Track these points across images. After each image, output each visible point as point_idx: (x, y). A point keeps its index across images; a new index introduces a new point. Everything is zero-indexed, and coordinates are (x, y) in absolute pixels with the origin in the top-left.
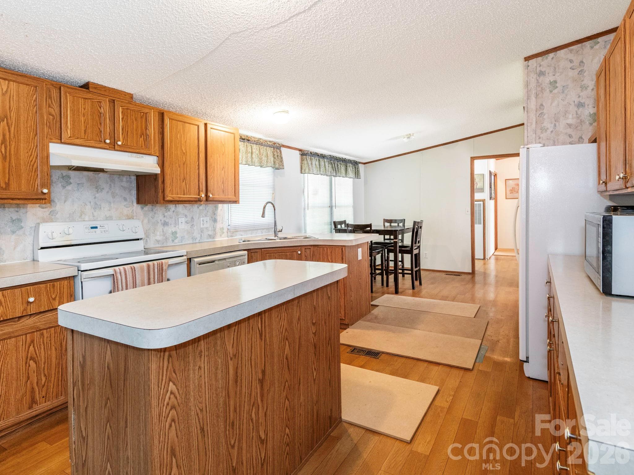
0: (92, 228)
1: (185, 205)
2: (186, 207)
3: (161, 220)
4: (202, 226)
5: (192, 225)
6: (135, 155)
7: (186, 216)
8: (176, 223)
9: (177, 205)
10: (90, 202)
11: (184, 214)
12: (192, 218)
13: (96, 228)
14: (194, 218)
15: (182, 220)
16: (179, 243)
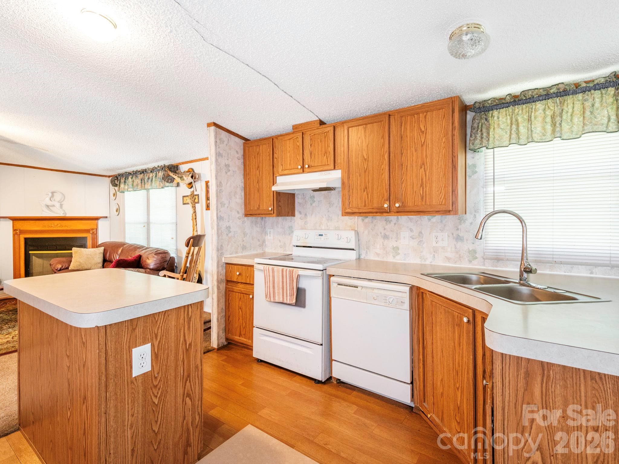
0: (320, 235)
1: (409, 216)
2: (411, 219)
3: (381, 233)
4: (434, 244)
5: (420, 241)
6: (323, 172)
7: (411, 230)
8: (397, 239)
9: (399, 217)
10: (325, 215)
11: (408, 227)
12: (421, 233)
13: (322, 235)
14: (423, 232)
15: (405, 234)
16: (402, 260)
